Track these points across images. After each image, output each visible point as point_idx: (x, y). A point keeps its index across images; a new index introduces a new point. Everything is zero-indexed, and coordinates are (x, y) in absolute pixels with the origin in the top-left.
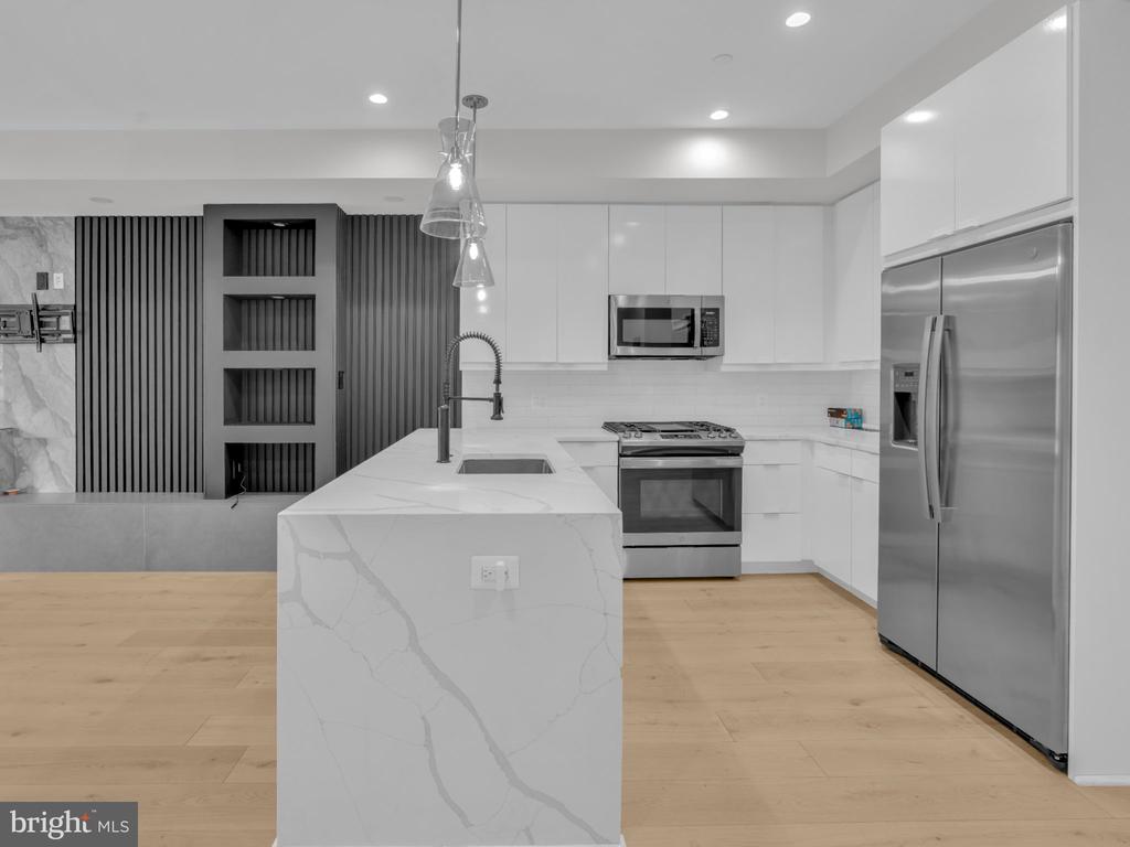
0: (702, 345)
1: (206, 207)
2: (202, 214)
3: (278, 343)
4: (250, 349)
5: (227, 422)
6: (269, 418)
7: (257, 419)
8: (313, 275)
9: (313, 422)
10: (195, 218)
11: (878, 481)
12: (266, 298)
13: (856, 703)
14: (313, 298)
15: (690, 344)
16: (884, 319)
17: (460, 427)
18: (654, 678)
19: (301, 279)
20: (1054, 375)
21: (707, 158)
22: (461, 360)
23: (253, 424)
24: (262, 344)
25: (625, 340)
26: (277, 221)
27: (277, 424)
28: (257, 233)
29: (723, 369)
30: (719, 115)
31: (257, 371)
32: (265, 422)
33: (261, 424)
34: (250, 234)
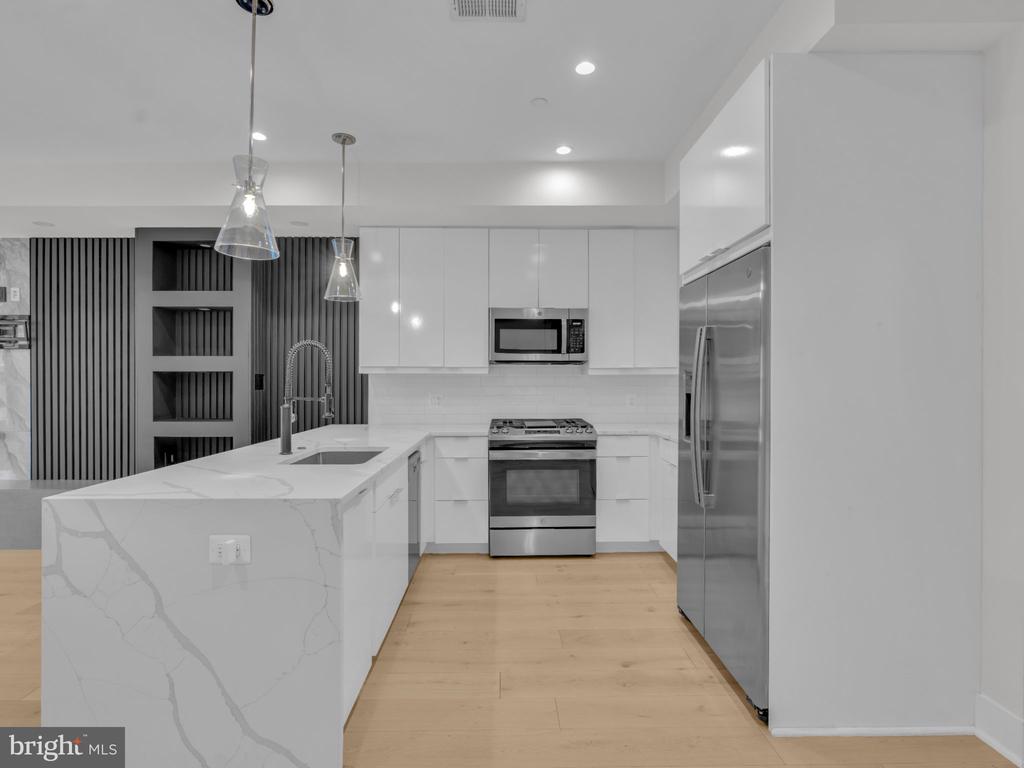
0: (568, 352)
1: (138, 230)
2: (134, 236)
3: (208, 349)
4: (183, 354)
5: (156, 418)
6: (200, 415)
7: (189, 416)
8: (231, 289)
9: (231, 418)
10: (128, 239)
11: (677, 464)
12: (196, 310)
13: (626, 665)
14: (231, 310)
15: (558, 351)
16: (681, 330)
17: (367, 423)
18: (465, 643)
19: (221, 293)
20: (759, 378)
21: (560, 188)
22: (361, 365)
23: (186, 420)
24: (194, 349)
25: (502, 347)
26: (204, 243)
27: (207, 420)
28: (189, 253)
29: (590, 372)
30: (564, 150)
31: (189, 373)
32: (196, 418)
33: (192, 420)
34: (183, 253)
